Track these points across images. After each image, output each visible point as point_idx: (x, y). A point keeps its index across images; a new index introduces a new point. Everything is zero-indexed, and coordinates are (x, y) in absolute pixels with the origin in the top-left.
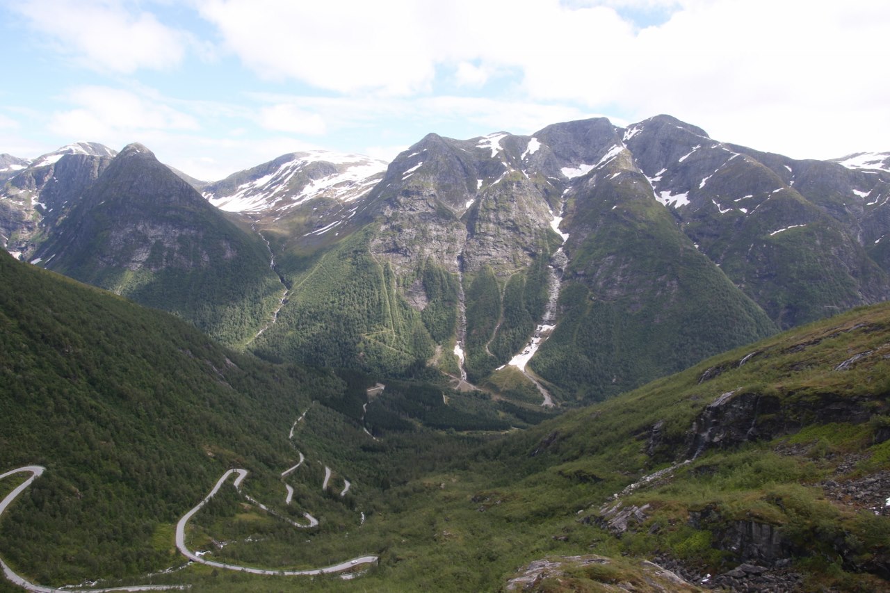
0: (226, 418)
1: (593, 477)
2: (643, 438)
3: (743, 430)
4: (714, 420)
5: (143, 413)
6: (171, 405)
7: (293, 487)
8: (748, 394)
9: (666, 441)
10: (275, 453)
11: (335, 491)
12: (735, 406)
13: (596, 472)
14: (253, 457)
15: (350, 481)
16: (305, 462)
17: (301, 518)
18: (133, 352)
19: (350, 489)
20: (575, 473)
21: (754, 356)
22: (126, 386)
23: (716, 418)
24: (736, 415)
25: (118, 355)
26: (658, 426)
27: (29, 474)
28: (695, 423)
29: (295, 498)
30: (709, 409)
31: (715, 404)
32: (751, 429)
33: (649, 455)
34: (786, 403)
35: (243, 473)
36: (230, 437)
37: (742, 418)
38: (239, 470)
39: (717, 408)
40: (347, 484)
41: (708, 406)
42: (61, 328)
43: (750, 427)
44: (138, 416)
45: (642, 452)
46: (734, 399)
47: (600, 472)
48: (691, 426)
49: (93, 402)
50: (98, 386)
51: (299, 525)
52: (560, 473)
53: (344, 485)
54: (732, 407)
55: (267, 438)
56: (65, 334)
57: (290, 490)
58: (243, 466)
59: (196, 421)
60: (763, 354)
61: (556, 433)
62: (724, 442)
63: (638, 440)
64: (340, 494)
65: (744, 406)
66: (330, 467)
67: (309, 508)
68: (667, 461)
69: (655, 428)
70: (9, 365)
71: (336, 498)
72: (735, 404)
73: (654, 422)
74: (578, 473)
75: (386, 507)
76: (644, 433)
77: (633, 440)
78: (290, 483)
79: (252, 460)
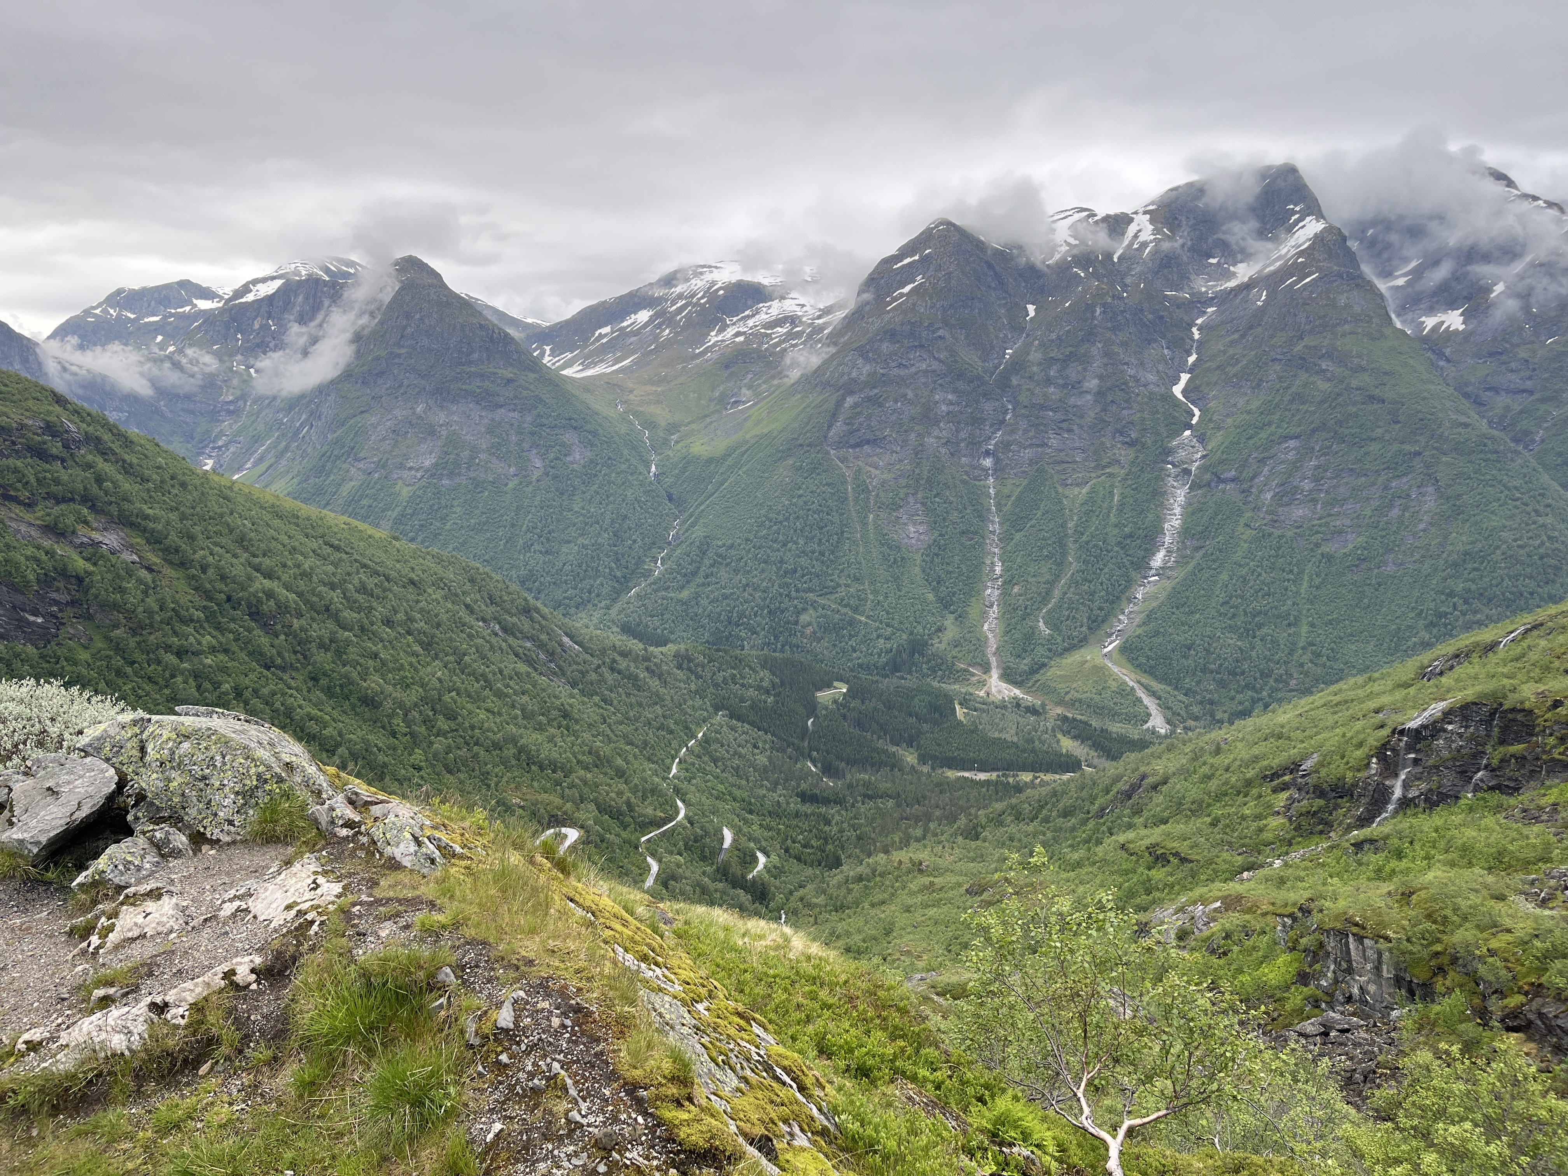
0: (551, 740)
1: (1176, 854)
2: (1284, 787)
3: (1465, 775)
4: (1413, 756)
5: (403, 728)
6: (451, 716)
7: (660, 861)
8: (1475, 704)
9: (1319, 792)
10: (633, 800)
11: (736, 869)
12: (1450, 727)
13: (1183, 848)
14: (592, 807)
15: (768, 855)
16: (686, 817)
18: (388, 623)
19: (765, 867)
20: (1148, 848)
21: (1527, 631)
22: (374, 683)
23: (1417, 751)
24: (1454, 746)
25: (363, 629)
26: (1307, 765)
28: (1374, 760)
30: (1402, 732)
31: (1413, 724)
32: (1480, 774)
33: (1290, 819)
34: (1547, 724)
35: (572, 835)
36: (554, 772)
37: (1463, 751)
38: (564, 830)
39: (1417, 731)
40: (762, 859)
41: (1400, 728)
42: (261, 583)
43: (1479, 770)
44: (394, 734)
45: (1278, 813)
46: (1447, 714)
47: (1192, 848)
48: (1368, 765)
49: (315, 712)
50: (324, 682)
52: (1123, 847)
53: (755, 860)
54: (1445, 731)
55: (620, 774)
56: (270, 595)
57: (655, 867)
58: (573, 825)
59: (497, 746)
60: (1542, 628)
61: (1144, 777)
62: (1426, 800)
63: (1275, 791)
64: (744, 877)
65: (1467, 727)
66: (731, 826)
68: (1321, 832)
69: (1302, 767)
70: (168, 648)
71: (738, 883)
72: (1450, 723)
73: (1305, 757)
74: (1151, 849)
75: (821, 900)
76: (1287, 778)
77: (1266, 789)
78: (653, 855)
79: (588, 814)
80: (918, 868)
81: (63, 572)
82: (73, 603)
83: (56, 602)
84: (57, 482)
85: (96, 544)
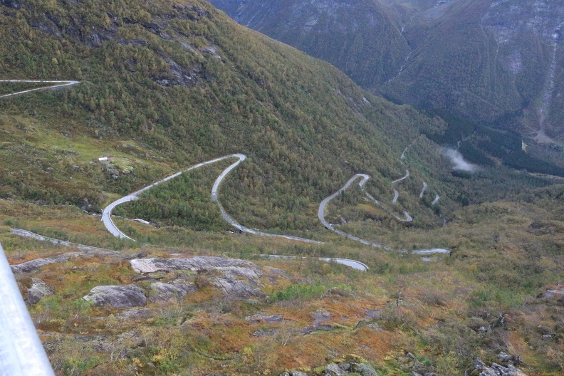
5: (306, 129)
7: (399, 192)
11: (428, 199)
14: (374, 168)
15: (440, 195)
16: (410, 176)
17: (401, 214)
18: (303, 88)
19: (439, 201)
22: (297, 110)
25: (293, 89)
27: (237, 159)
29: (400, 200)
35: (367, 177)
36: (360, 152)
38: (364, 176)
42: (260, 69)
44: (303, 131)
50: (280, 109)
51: (399, 218)
53: (435, 197)
56: (262, 73)
57: (397, 194)
58: (367, 173)
64: (431, 203)
66: (426, 182)
67: (407, 209)
71: (428, 205)
75: (463, 218)
78: (397, 190)
79: (373, 170)
80: (505, 211)
81: (197, 61)
82: (200, 73)
83: (195, 72)
84: (196, 28)
85: (208, 52)
